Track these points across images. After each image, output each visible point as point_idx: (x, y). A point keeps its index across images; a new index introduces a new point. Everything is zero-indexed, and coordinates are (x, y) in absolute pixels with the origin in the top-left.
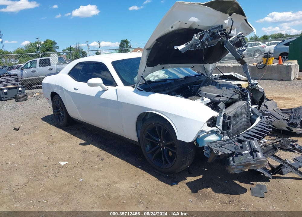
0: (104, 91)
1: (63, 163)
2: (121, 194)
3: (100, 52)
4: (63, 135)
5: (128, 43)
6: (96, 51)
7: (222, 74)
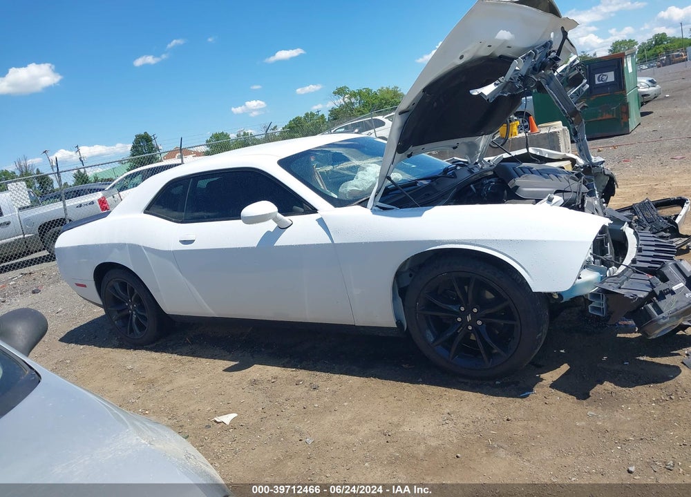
0: (282, 228)
1: (227, 419)
2: (434, 443)
3: (85, 171)
4: (161, 361)
5: (151, 140)
6: (75, 171)
7: (505, 155)
